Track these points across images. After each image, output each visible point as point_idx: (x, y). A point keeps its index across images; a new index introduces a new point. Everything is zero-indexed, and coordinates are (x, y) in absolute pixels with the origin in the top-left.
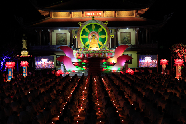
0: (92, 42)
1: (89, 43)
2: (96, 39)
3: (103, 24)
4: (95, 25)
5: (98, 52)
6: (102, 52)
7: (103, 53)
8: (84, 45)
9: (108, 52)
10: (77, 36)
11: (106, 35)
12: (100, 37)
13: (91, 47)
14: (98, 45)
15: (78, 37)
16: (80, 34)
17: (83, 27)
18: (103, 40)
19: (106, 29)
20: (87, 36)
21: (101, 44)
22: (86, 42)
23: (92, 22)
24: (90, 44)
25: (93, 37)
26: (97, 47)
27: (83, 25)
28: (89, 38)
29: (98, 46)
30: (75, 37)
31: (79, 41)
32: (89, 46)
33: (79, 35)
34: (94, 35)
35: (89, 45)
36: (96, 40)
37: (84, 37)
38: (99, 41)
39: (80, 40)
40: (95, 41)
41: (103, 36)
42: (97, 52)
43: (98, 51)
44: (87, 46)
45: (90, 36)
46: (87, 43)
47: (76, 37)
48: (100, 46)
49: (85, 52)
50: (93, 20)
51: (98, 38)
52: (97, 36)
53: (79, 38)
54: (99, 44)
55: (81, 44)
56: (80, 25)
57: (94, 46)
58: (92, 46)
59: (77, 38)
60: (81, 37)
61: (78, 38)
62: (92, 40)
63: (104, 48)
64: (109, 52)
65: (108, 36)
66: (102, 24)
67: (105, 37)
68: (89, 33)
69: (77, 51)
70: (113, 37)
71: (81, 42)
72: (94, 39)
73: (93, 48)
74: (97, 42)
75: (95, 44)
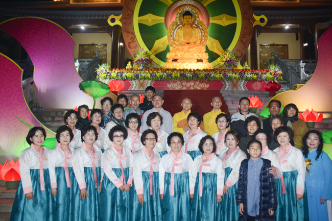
0: (182, 39)
1: (167, 43)
2: (198, 27)
5: (206, 76)
6: (225, 75)
7: (230, 79)
8: (146, 49)
9: (249, 75)
10: (120, 17)
11: (234, 15)
12: (211, 21)
13: (175, 60)
14: (204, 49)
15: (128, 19)
16: (133, 11)
18: (224, 35)
20: (162, 19)
21: (216, 51)
22: (158, 39)
24: (171, 48)
25: (185, 21)
26: (200, 61)
28: (170, 23)
29: (205, 56)
30: (113, 20)
31: (130, 36)
32: (168, 56)
33: (131, 15)
34: (187, 13)
35: (168, 50)
36: (197, 33)
37: (150, 19)
38: (209, 37)
39: (133, 33)
40: (191, 35)
41: (224, 21)
42: (202, 75)
43: (205, 70)
44: (162, 56)
45: (174, 18)
46: (160, 44)
47: (118, 22)
48: (213, 57)
49: (149, 75)
51: (205, 22)
52: (201, 19)
53: (131, 23)
54: (207, 48)
55: (137, 46)
57: (187, 55)
58: (179, 55)
59: (120, 24)
60: (136, 19)
61: (124, 23)
62: (180, 32)
63: (229, 62)
64: (255, 76)
65: (244, 18)
67: (233, 22)
68: (169, 5)
69: (116, 72)
70: (263, 25)
71: (135, 40)
72: (190, 25)
73: (184, 62)
74: (202, 38)
75: (191, 46)
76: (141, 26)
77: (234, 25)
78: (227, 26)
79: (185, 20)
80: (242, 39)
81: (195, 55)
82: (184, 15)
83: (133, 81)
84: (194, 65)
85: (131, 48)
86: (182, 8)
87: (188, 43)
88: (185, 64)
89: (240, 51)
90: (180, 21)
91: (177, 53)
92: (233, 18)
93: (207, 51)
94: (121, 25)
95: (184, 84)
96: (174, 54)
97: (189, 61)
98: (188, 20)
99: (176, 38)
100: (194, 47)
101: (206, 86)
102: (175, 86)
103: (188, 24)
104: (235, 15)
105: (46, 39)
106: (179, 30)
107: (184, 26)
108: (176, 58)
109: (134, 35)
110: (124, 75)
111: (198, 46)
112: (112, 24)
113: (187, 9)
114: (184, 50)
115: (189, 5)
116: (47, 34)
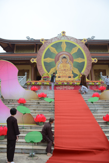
0: (62, 68)
2: (69, 63)
3: (79, 43)
4: (66, 42)
5: (73, 84)
8: (47, 72)
9: (91, 83)
10: (36, 59)
12: (74, 61)
13: (59, 77)
14: (71, 72)
15: (39, 60)
16: (41, 57)
17: (47, 45)
18: (80, 66)
19: (84, 49)
20: (53, 60)
21: (76, 73)
22: (52, 68)
23: (62, 39)
26: (70, 77)
27: (47, 43)
30: (33, 60)
31: (40, 67)
32: (56, 75)
36: (68, 66)
37: (49, 60)
39: (41, 66)
40: (66, 67)
43: (72, 81)
46: (53, 70)
48: (75, 75)
50: (64, 36)
53: (41, 62)
55: (43, 71)
56: (43, 42)
57: (64, 75)
60: (43, 60)
64: (93, 84)
65: (88, 59)
66: (77, 42)
67: (83, 61)
68: (56, 54)
69: (34, 82)
70: (96, 62)
71: (42, 69)
72: (65, 62)
73: (63, 78)
74: (70, 68)
75: (66, 71)
76: (45, 63)
77: (84, 63)
78: (81, 63)
79: (63, 60)
80: (87, 68)
81: (68, 75)
82: (63, 58)
83: (41, 86)
84: (67, 79)
85: (40, 72)
86: (62, 55)
87: (65, 70)
88: (64, 78)
89: (86, 73)
90: (61, 61)
91: (60, 74)
92: (83, 59)
93: (73, 73)
94: (36, 62)
95: (63, 87)
96: (59, 74)
97: (65, 77)
98: (64, 60)
99: (60, 68)
100: (67, 71)
101: (73, 88)
102: (59, 88)
103: (64, 62)
104: (84, 58)
105: (6, 69)
106: (61, 65)
107: (63, 63)
108: (60, 76)
109: (42, 67)
110: (38, 83)
111: (69, 71)
112: (32, 62)
113: (64, 56)
114: (63, 73)
115: (65, 54)
116: (7, 67)
